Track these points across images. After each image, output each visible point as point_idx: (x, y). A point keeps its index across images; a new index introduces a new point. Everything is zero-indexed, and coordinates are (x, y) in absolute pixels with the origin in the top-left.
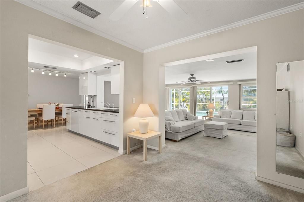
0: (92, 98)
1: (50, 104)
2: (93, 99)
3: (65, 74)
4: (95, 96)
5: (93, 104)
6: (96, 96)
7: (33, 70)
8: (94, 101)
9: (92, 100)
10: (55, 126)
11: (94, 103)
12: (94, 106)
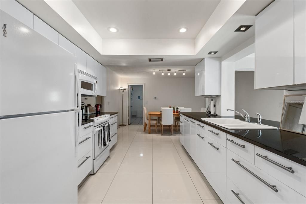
0: (212, 100)
1: (170, 108)
2: (215, 102)
3: (184, 72)
4: (217, 96)
5: (215, 111)
6: (220, 96)
7: (154, 72)
8: (217, 106)
9: (212, 103)
10: (173, 133)
11: (217, 108)
12: (217, 113)
